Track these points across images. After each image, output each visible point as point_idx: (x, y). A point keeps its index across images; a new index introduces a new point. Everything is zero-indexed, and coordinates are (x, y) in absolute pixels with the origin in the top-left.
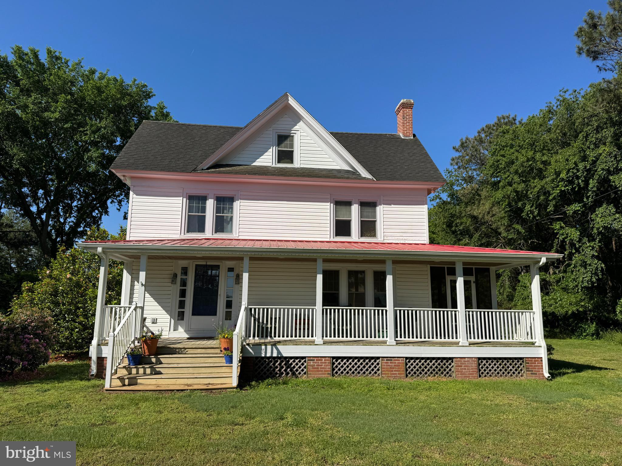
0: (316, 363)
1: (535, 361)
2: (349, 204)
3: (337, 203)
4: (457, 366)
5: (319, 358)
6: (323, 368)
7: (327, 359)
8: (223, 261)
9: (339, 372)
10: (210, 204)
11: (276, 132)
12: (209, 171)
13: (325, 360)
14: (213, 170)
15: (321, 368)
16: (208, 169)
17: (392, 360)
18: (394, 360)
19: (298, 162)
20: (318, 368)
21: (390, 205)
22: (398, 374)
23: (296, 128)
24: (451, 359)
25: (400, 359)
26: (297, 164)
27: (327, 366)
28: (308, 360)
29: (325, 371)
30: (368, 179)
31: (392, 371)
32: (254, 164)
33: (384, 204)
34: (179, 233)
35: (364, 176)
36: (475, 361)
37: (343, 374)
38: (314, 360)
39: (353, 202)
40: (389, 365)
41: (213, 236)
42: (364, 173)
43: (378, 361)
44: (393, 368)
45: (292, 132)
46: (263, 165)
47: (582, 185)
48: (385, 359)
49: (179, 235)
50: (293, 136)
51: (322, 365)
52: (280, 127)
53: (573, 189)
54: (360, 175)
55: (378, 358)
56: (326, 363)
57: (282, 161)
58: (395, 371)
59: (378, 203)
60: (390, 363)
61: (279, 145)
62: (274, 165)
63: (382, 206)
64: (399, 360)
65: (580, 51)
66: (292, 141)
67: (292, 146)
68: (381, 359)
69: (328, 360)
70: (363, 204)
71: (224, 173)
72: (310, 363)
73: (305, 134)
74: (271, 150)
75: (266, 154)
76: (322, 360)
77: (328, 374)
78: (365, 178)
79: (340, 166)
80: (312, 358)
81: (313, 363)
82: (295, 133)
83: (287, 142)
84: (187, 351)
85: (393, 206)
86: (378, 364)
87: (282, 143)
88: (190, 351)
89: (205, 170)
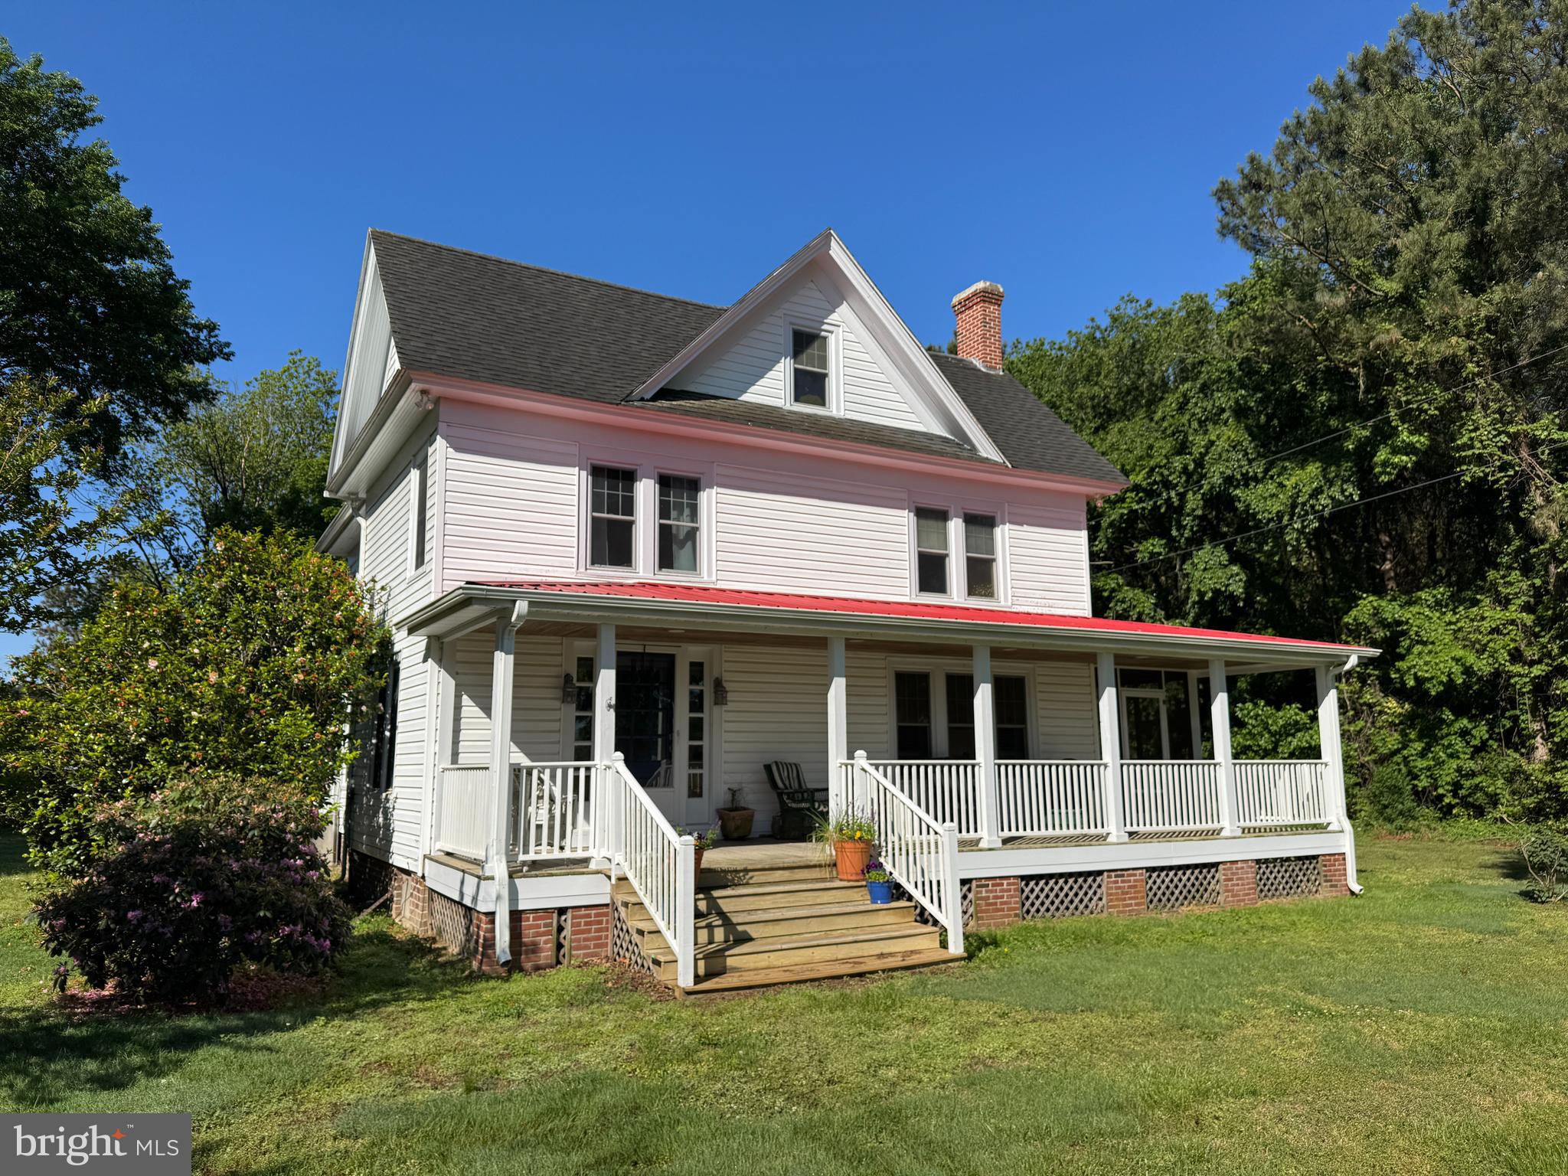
0: (991, 891)
1: (1335, 860)
2: (943, 516)
3: (922, 513)
4: (1225, 880)
5: (998, 881)
6: (1005, 903)
7: (1012, 880)
8: (684, 645)
9: (1033, 910)
10: (645, 492)
11: (791, 323)
12: (658, 404)
13: (1008, 884)
14: (665, 403)
15: (1002, 903)
16: (654, 398)
17: (1123, 876)
18: (1129, 875)
19: (839, 404)
20: (996, 904)
21: (1021, 524)
22: (1136, 904)
23: (834, 318)
24: (1215, 865)
25: (1138, 872)
26: (838, 409)
27: (1012, 896)
28: (978, 886)
29: (1010, 909)
30: (996, 463)
31: (1125, 899)
32: (745, 397)
33: (1011, 522)
34: (575, 566)
35: (985, 455)
36: (1252, 867)
37: (1040, 914)
38: (988, 885)
39: (951, 512)
40: (1119, 888)
41: (657, 577)
42: (987, 449)
43: (1099, 879)
44: (1127, 893)
45: (825, 327)
46: (765, 403)
47: (1175, 501)
48: (1113, 874)
49: (574, 570)
50: (825, 338)
51: (1002, 897)
52: (798, 310)
53: (1156, 508)
54: (973, 448)
55: (1100, 873)
56: (1010, 890)
57: (802, 398)
58: (1130, 899)
59: (998, 519)
60: (1123, 882)
61: (796, 354)
62: (788, 407)
63: (1007, 526)
64: (1135, 875)
65: (1226, 230)
66: (824, 347)
67: (823, 361)
68: (1105, 874)
69: (1013, 884)
70: (970, 520)
71: (687, 412)
72: (981, 892)
73: (851, 337)
74: (780, 366)
75: (770, 374)
76: (1002, 885)
77: (1016, 915)
78: (987, 459)
79: (925, 426)
80: (983, 882)
81: (987, 892)
82: (832, 332)
83: (813, 350)
84: (751, 878)
85: (1026, 528)
86: (1099, 886)
87: (802, 352)
88: (759, 877)
89: (648, 400)
